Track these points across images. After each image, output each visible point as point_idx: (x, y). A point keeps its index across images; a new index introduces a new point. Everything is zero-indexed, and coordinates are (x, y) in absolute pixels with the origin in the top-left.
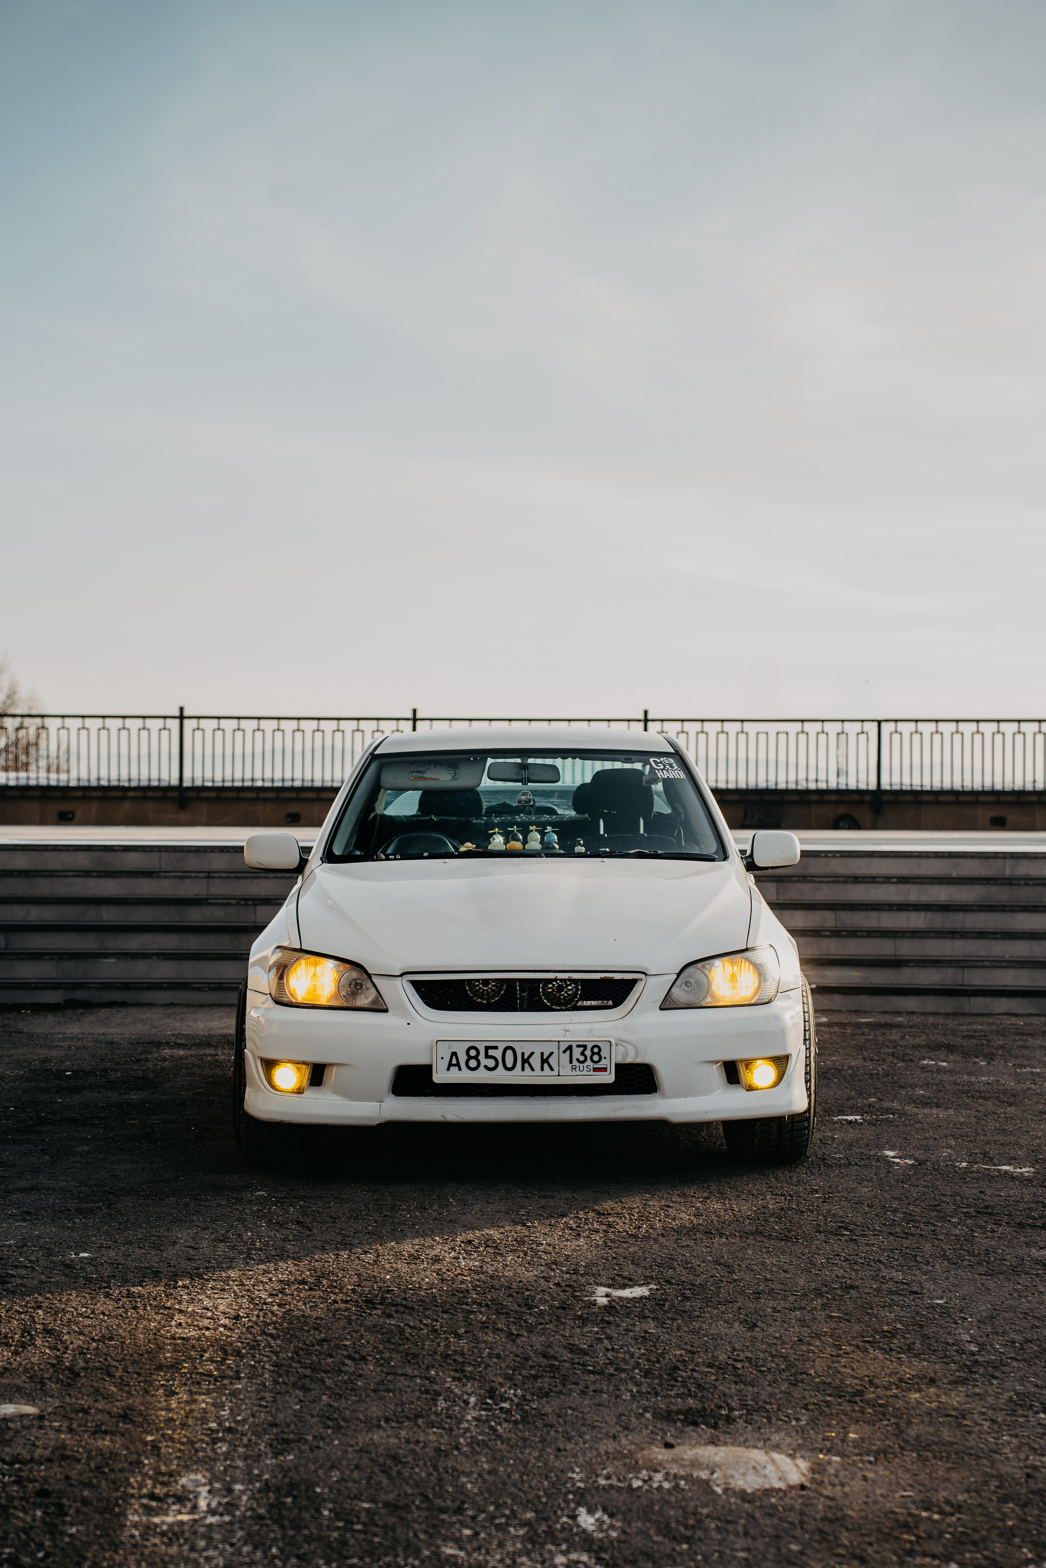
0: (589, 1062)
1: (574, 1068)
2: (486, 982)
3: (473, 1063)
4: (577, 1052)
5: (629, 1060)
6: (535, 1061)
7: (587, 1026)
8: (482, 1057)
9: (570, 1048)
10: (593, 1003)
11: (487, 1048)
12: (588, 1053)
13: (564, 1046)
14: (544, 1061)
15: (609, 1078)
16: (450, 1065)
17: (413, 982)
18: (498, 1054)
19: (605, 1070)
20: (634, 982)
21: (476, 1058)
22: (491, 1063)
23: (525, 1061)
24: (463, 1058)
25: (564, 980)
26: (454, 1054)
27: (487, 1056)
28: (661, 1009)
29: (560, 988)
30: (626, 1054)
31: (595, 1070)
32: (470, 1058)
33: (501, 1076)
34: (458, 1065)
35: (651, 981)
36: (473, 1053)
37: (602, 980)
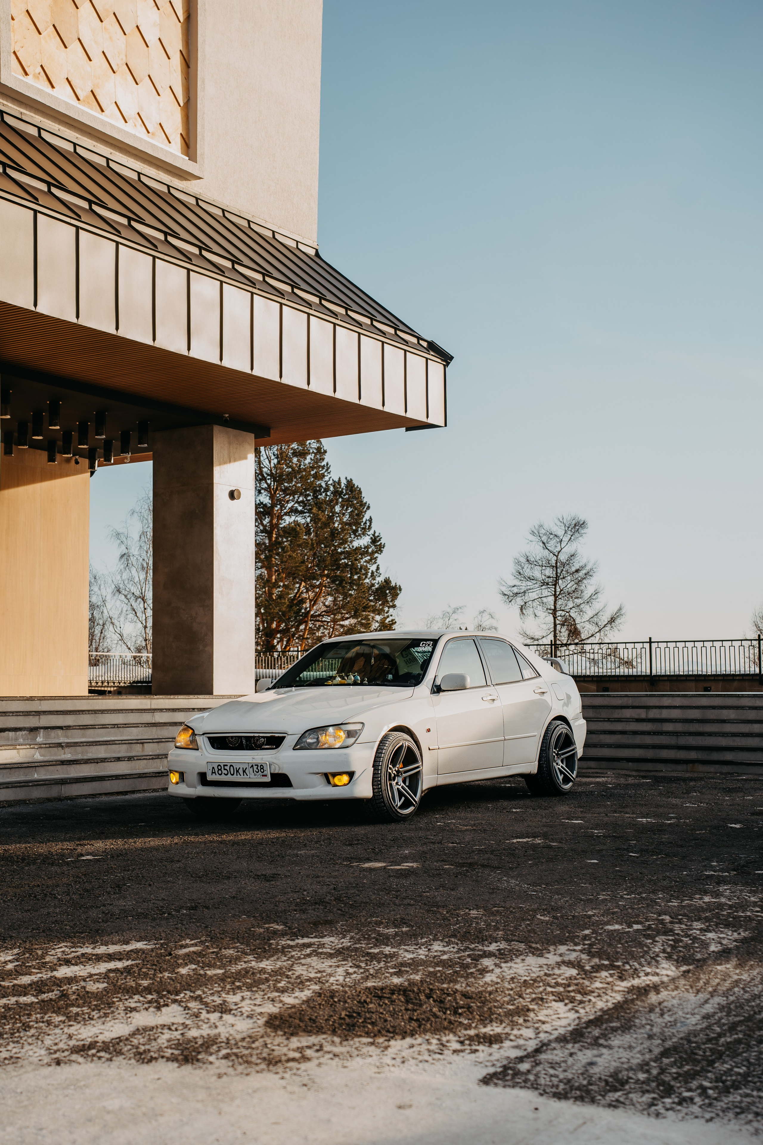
0: (260, 772)
1: (255, 775)
2: (232, 737)
3: (220, 772)
4: (255, 767)
5: (276, 772)
6: (241, 771)
7: (261, 757)
8: (223, 769)
9: (252, 766)
10: (268, 747)
11: (224, 766)
12: (259, 768)
13: (250, 765)
14: (244, 771)
15: (268, 779)
16: (212, 773)
17: (209, 738)
18: (227, 768)
19: (266, 776)
20: (284, 738)
21: (221, 770)
22: (226, 772)
23: (237, 771)
24: (216, 770)
25: (259, 737)
26: (213, 768)
27: (225, 769)
28: (293, 749)
29: (257, 740)
30: (275, 770)
31: (263, 776)
32: (219, 770)
33: (229, 778)
34: (215, 773)
35: (289, 736)
36: (219, 768)
37: (271, 737)
